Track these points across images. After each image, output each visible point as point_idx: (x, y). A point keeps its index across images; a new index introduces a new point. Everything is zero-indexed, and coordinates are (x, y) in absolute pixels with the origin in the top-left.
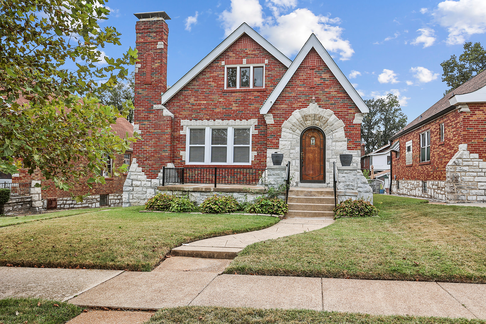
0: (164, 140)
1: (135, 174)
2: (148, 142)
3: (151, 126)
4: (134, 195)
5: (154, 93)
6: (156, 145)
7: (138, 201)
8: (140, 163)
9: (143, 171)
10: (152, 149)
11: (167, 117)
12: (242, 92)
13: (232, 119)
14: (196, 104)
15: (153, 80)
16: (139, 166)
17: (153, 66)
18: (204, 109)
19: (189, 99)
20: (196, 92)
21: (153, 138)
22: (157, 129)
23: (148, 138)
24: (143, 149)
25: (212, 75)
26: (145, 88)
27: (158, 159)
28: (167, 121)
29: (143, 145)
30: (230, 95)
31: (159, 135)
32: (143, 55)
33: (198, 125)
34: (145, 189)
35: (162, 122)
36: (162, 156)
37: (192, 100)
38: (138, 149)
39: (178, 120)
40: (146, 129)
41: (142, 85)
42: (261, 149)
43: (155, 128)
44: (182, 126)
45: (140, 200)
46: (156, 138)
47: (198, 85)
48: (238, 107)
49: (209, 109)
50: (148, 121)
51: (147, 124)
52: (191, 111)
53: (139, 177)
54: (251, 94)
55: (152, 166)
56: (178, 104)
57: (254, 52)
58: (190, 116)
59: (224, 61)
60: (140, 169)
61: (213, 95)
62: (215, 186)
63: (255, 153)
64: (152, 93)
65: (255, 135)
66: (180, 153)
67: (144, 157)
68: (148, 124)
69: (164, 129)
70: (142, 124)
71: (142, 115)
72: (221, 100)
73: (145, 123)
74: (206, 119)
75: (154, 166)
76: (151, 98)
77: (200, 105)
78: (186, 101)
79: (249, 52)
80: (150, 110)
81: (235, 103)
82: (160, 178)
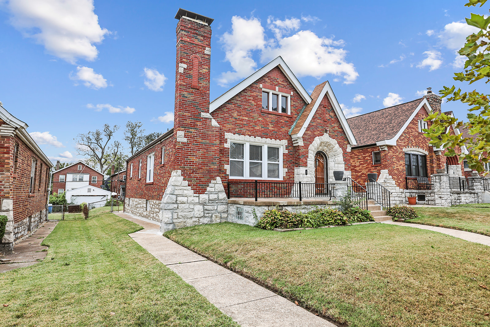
0: (212, 152)
1: (181, 188)
2: (195, 152)
3: (198, 135)
4: (180, 214)
5: (202, 100)
6: (204, 157)
7: (184, 221)
8: (186, 176)
9: (189, 185)
10: (200, 160)
11: (215, 128)
12: (276, 115)
13: (269, 138)
14: (239, 119)
15: (200, 85)
16: (184, 180)
17: (201, 71)
18: (246, 125)
19: (232, 113)
20: (239, 107)
21: (200, 149)
22: (205, 139)
23: (195, 148)
24: (189, 159)
25: (252, 94)
26: (192, 92)
27: (207, 172)
28: (216, 131)
29: (189, 155)
30: (267, 115)
31: (207, 145)
32: (189, 56)
33: (241, 139)
34: (192, 206)
35: (210, 133)
36: (211, 169)
37: (235, 114)
38: (183, 159)
39: (222, 132)
40: (192, 138)
41: (188, 88)
42: (290, 167)
43: (203, 137)
44: (226, 139)
45: (186, 219)
46: (204, 149)
47: (241, 101)
48: (273, 127)
49: (250, 126)
50: (195, 129)
51: (193, 132)
52: (234, 125)
53: (186, 192)
54: (282, 118)
55: (200, 179)
56: (222, 116)
57: (283, 83)
58: (233, 130)
59: (261, 84)
60: (186, 183)
61: (254, 113)
62: (256, 200)
63: (286, 170)
64: (200, 100)
65: (286, 154)
66: (224, 166)
67: (190, 169)
68: (195, 133)
69: (213, 140)
70: (187, 132)
71: (188, 121)
72: (260, 119)
73: (191, 130)
74: (248, 135)
75: (203, 179)
76: (199, 105)
77: (242, 120)
78: (229, 114)
79: (280, 82)
80: (197, 117)
81: (271, 124)
82: (209, 193)
